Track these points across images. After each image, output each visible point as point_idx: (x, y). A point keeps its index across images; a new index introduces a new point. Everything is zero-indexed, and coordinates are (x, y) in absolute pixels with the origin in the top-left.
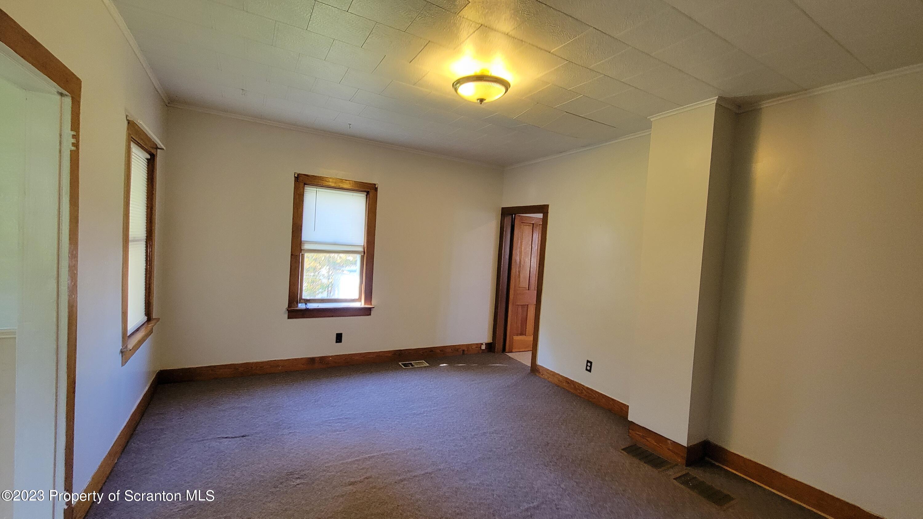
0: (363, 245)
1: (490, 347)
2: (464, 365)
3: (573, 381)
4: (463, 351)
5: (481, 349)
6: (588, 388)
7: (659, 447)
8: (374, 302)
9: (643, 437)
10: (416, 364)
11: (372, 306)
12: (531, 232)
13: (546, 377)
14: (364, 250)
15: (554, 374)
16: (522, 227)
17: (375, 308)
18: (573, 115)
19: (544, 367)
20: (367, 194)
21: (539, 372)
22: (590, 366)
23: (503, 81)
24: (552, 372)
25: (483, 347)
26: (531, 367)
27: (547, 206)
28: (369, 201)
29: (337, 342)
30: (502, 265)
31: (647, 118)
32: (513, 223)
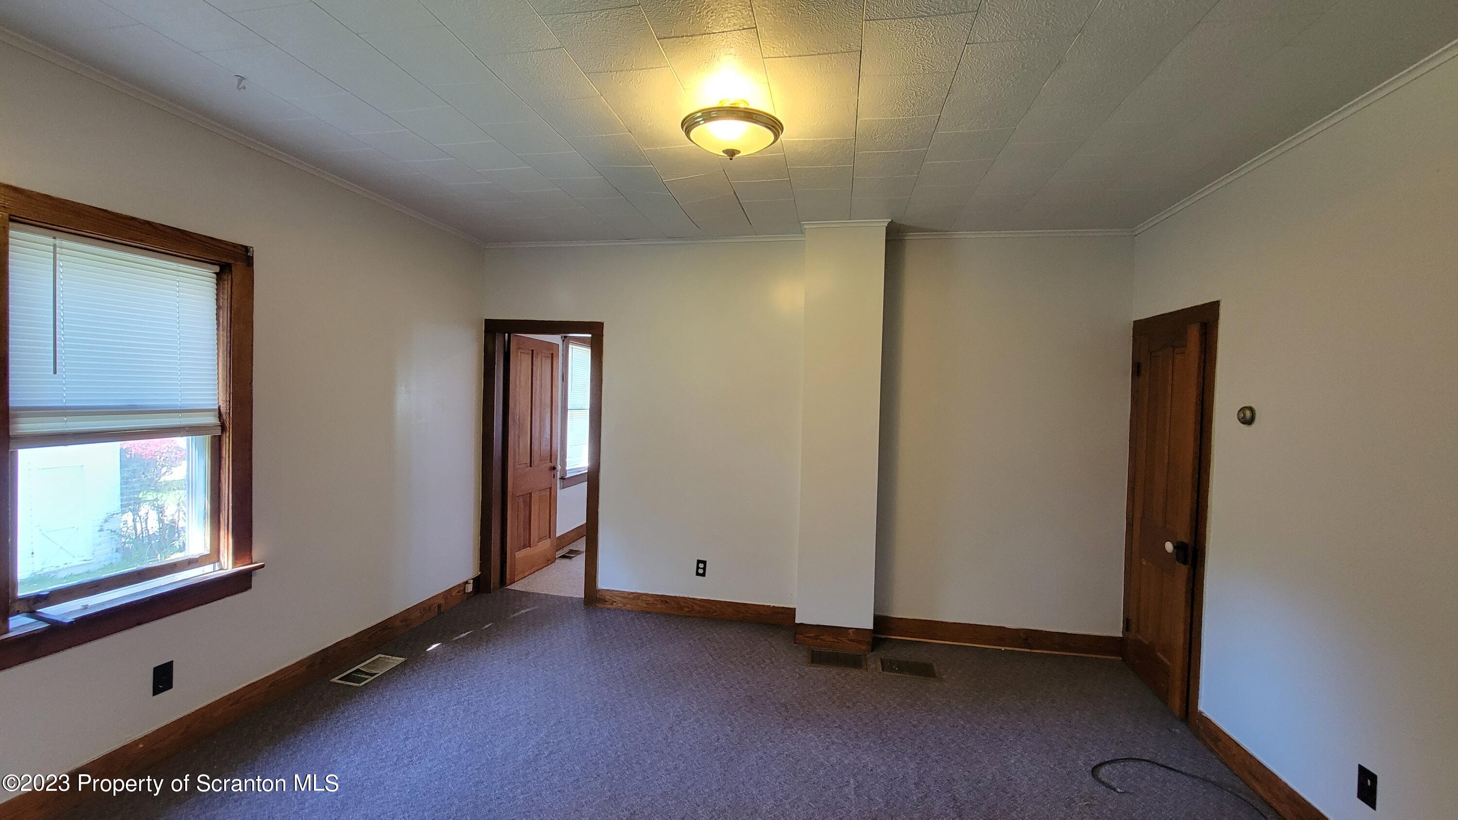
0: (217, 407)
1: (481, 583)
2: (469, 632)
3: (676, 597)
4: (439, 606)
5: (465, 592)
6: (701, 600)
7: (838, 642)
8: (258, 552)
9: (816, 638)
10: (373, 668)
11: (253, 562)
12: (530, 365)
13: (619, 605)
14: (222, 421)
15: (637, 596)
16: (530, 357)
17: (262, 566)
18: (736, 198)
19: (614, 591)
20: (220, 271)
21: (605, 601)
22: (702, 567)
23: (780, 133)
24: (632, 593)
25: (470, 588)
26: (584, 597)
27: (600, 325)
28: (229, 291)
29: (156, 691)
30: (496, 427)
31: (800, 223)
32: (506, 350)
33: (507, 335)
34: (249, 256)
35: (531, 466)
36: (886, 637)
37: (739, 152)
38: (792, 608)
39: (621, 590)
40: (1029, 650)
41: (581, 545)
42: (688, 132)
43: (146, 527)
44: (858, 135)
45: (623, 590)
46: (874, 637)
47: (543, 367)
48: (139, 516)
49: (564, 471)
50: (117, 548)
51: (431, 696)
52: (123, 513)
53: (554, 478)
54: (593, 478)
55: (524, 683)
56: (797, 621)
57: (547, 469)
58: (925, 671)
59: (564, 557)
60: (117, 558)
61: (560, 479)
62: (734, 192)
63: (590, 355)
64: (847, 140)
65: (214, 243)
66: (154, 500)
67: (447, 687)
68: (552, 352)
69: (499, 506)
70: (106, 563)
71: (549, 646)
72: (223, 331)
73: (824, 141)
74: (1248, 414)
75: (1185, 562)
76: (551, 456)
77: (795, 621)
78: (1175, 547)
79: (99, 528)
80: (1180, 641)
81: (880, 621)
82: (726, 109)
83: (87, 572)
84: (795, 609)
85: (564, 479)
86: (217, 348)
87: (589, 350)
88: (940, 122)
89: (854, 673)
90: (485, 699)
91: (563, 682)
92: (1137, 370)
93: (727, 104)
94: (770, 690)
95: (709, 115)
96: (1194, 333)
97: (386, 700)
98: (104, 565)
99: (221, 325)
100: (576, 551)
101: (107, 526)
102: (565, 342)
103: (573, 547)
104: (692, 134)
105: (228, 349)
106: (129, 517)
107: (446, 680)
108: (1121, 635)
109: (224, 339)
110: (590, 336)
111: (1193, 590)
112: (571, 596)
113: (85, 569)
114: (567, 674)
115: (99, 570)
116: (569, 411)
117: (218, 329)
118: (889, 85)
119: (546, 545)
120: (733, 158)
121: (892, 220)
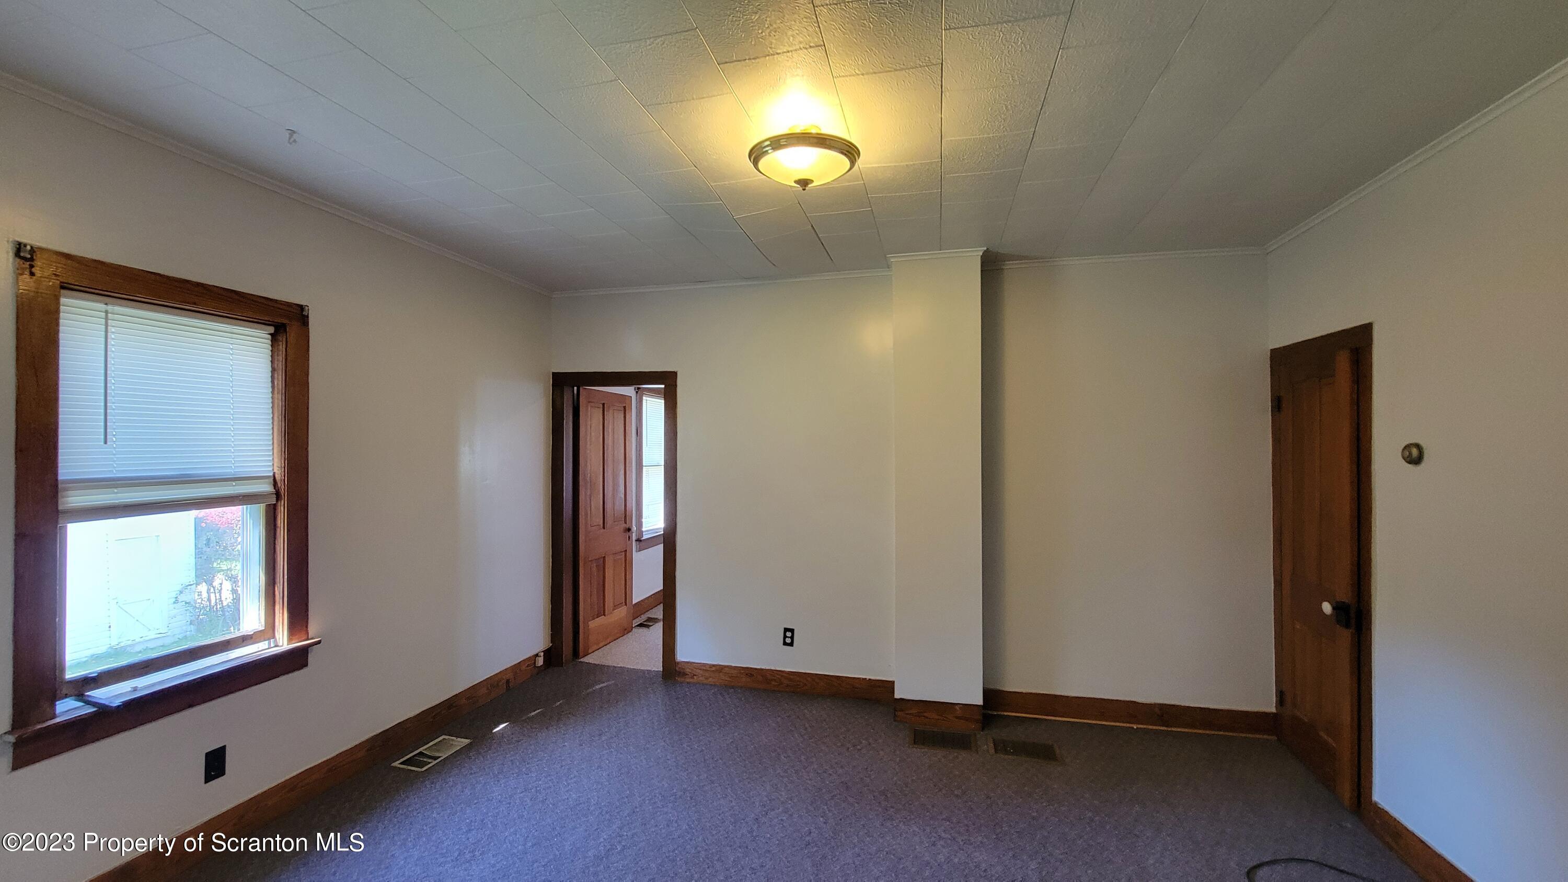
0: (271, 474)
1: (552, 656)
2: (539, 710)
3: (762, 670)
4: (507, 681)
5: (535, 666)
6: (790, 673)
7: (944, 720)
8: (314, 627)
9: (919, 715)
10: (438, 751)
11: (310, 637)
12: (601, 419)
13: (701, 678)
14: (277, 488)
15: (719, 669)
16: (601, 412)
17: (319, 642)
18: (814, 232)
19: (694, 663)
20: (275, 331)
21: (685, 674)
22: (790, 636)
23: (857, 158)
24: (714, 666)
25: (540, 661)
26: (662, 670)
27: (674, 374)
28: (284, 352)
29: (208, 778)
30: (565, 487)
31: (885, 256)
32: (575, 404)
33: (575, 388)
34: (304, 315)
35: (604, 528)
36: (999, 713)
37: (812, 181)
38: (891, 681)
39: (703, 662)
40: (1165, 728)
41: (658, 612)
42: (756, 163)
43: (221, 598)
44: (944, 157)
45: (704, 662)
46: (983, 714)
47: (615, 420)
48: (213, 587)
49: (640, 532)
50: (191, 621)
51: (496, 782)
52: (197, 584)
53: (629, 540)
54: (669, 540)
55: (596, 767)
56: (897, 695)
57: (622, 529)
58: (1045, 753)
59: (641, 625)
60: (191, 631)
61: (636, 540)
62: (812, 226)
63: (663, 406)
64: (932, 163)
65: (270, 303)
66: (228, 569)
67: (514, 772)
68: (624, 405)
69: (571, 574)
70: (180, 637)
71: (624, 726)
72: (278, 393)
73: (907, 165)
74: (1415, 452)
75: (1347, 626)
76: (626, 517)
77: (894, 696)
78: (1334, 608)
79: (174, 600)
80: (1346, 717)
81: (990, 695)
82: (798, 136)
83: (162, 646)
84: (893, 682)
85: (641, 541)
86: (272, 412)
87: (663, 401)
88: (1035, 137)
89: (963, 755)
90: (554, 786)
91: (638, 766)
92: (1277, 404)
93: (797, 130)
94: (867, 775)
95: (778, 143)
96: (1343, 362)
97: (449, 787)
98: (179, 638)
99: (276, 389)
100: (654, 619)
101: (183, 598)
102: (638, 394)
103: (651, 614)
104: (762, 164)
105: (283, 413)
106: (203, 588)
107: (512, 764)
108: (1274, 710)
109: (279, 403)
110: (663, 386)
111: (1359, 658)
112: (649, 669)
113: (160, 643)
114: (643, 757)
115: (173, 643)
116: (644, 468)
117: (273, 392)
118: (976, 100)
119: (621, 613)
120: (807, 188)
121: (987, 249)
